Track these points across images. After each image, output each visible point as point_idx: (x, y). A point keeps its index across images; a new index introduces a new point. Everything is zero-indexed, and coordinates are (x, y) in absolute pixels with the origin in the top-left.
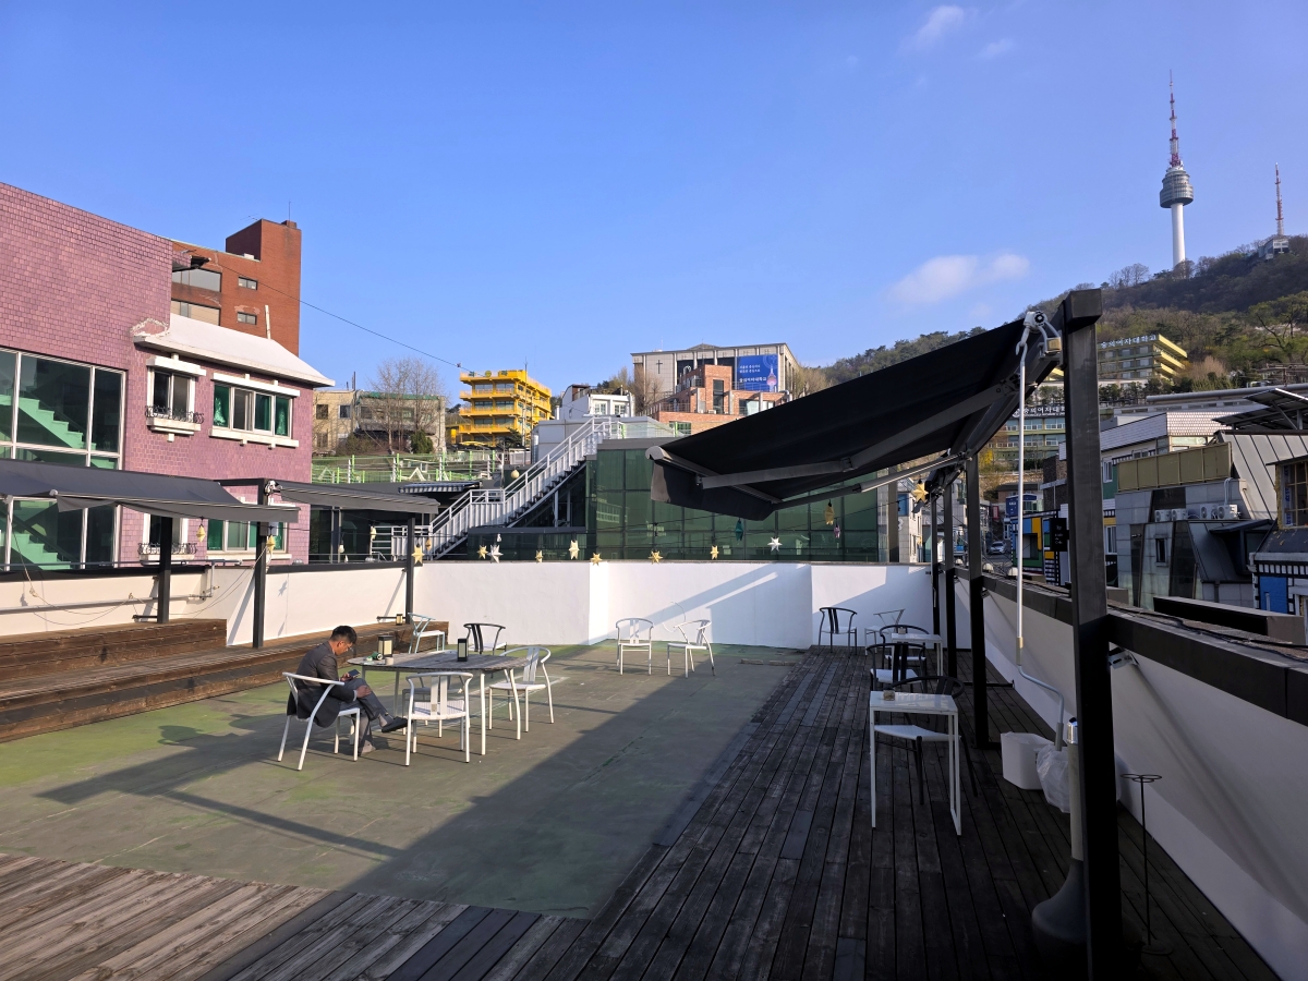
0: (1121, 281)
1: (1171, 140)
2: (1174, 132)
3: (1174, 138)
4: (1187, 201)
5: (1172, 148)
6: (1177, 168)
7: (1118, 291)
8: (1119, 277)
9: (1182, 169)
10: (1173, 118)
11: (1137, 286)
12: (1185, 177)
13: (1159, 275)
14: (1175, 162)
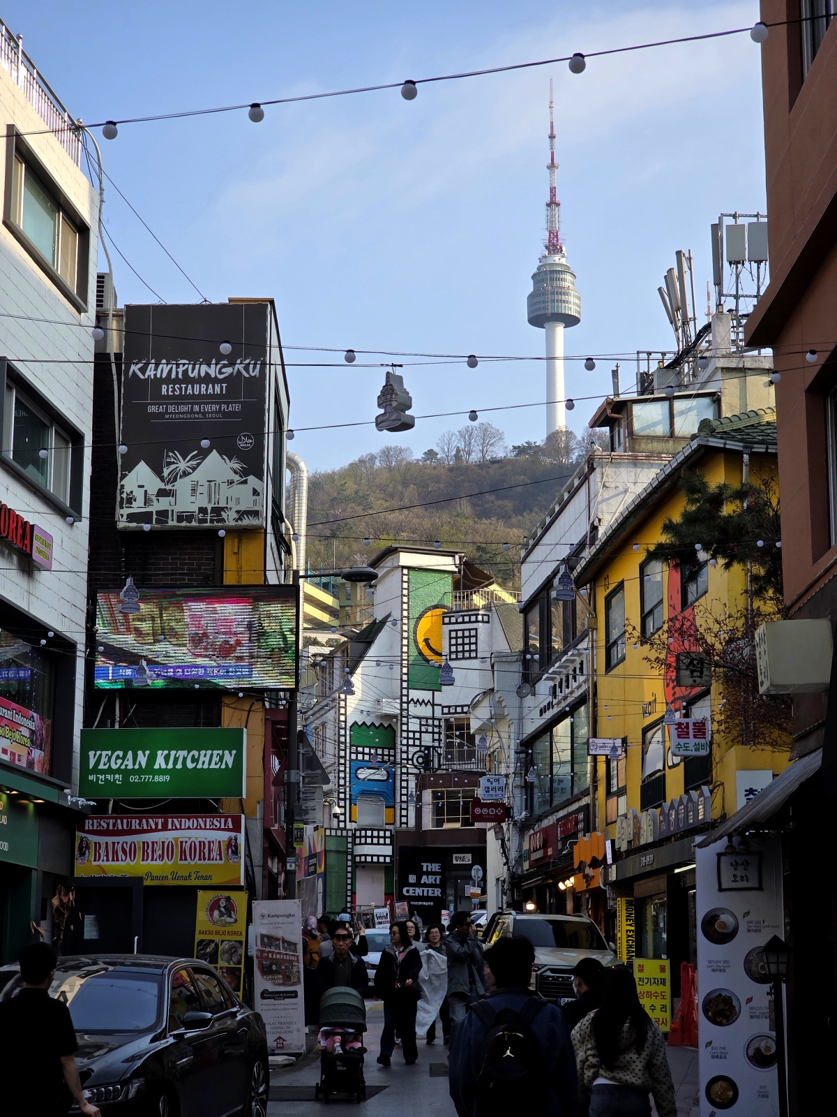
0: (458, 450)
1: (548, 205)
2: (553, 191)
3: (553, 203)
4: (571, 321)
5: (551, 220)
6: (556, 258)
7: (451, 470)
8: (455, 444)
9: (563, 261)
10: (552, 166)
11: (482, 465)
12: (568, 277)
13: (520, 450)
14: (553, 246)
